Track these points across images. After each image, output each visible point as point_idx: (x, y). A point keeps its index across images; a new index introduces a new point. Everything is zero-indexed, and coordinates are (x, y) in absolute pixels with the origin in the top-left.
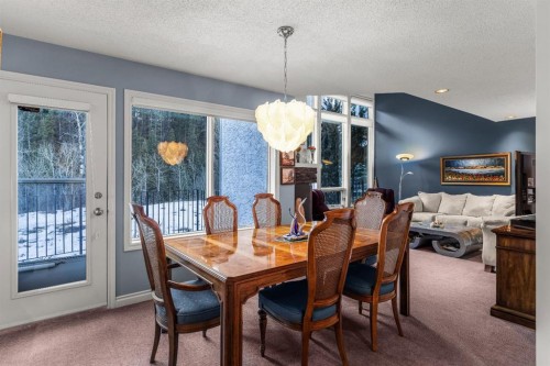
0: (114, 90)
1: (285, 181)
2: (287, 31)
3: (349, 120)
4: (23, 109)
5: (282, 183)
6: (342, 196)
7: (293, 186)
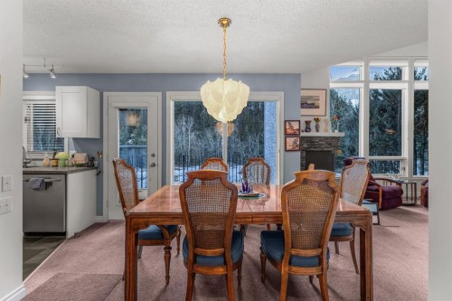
0: (161, 93)
1: (288, 148)
2: (225, 23)
3: (411, 86)
4: (121, 110)
5: (286, 150)
6: (401, 165)
7: (299, 153)
